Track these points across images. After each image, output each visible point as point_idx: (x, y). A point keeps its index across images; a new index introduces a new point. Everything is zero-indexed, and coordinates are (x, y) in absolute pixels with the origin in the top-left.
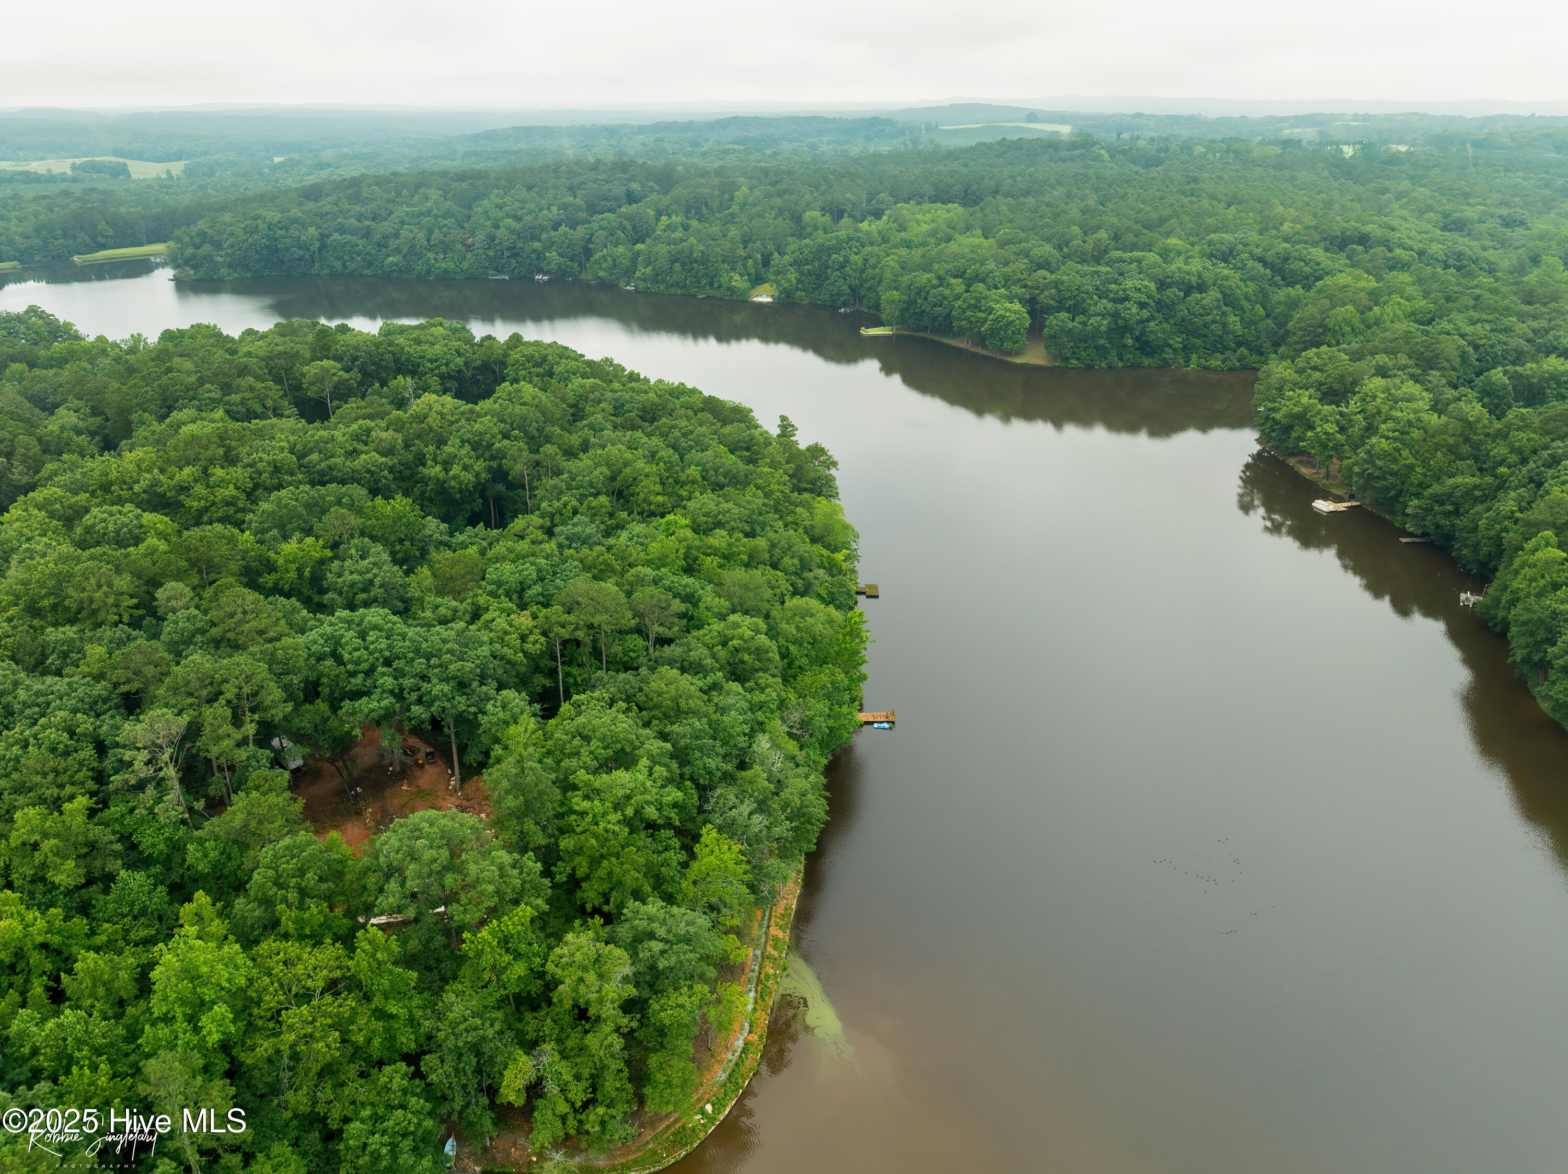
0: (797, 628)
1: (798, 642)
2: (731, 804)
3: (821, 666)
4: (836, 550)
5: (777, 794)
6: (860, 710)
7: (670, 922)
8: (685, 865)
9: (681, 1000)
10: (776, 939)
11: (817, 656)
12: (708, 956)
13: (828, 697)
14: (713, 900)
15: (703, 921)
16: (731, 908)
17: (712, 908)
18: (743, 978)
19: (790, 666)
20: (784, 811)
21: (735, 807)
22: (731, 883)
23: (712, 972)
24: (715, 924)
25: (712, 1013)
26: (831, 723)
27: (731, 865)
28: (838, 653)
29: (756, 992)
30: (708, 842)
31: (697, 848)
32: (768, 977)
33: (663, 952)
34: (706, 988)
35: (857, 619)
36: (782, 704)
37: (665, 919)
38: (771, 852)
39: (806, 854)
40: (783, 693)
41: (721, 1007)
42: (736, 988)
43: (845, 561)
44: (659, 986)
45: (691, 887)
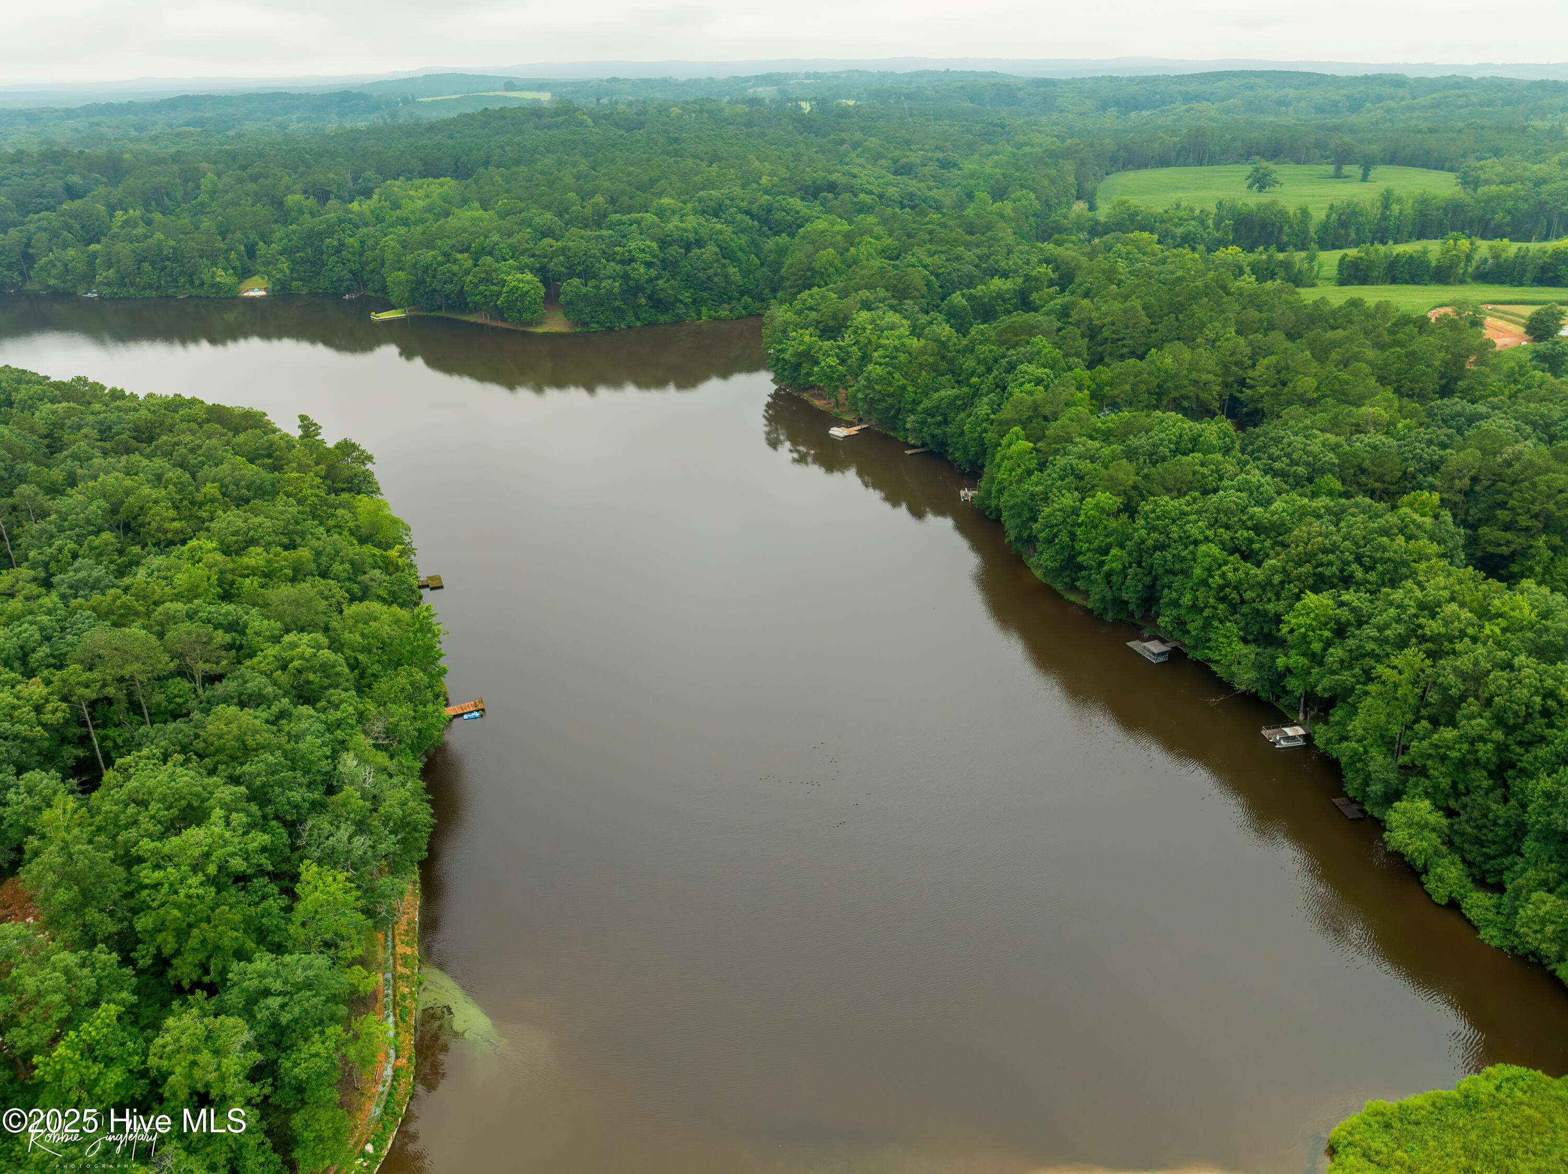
0: (363, 635)
1: (367, 650)
2: (326, 833)
3: (395, 669)
4: (388, 547)
5: (375, 810)
6: (446, 706)
7: (284, 973)
8: (289, 909)
9: (314, 1050)
10: (405, 957)
11: (390, 660)
12: (335, 996)
13: (410, 699)
14: (328, 936)
15: (321, 961)
16: (349, 939)
17: (328, 945)
18: (378, 1006)
19: (362, 675)
20: (385, 825)
21: (332, 835)
22: (344, 914)
23: (343, 1010)
24: (335, 961)
25: (352, 1052)
26: (418, 725)
27: (340, 896)
28: (411, 653)
29: (395, 1015)
30: (309, 879)
31: (298, 888)
32: (404, 997)
33: (283, 1006)
34: (339, 1028)
35: (425, 614)
36: (362, 717)
37: (278, 972)
38: (381, 871)
39: (419, 863)
40: (360, 706)
41: (360, 1043)
42: (372, 1018)
43: (400, 556)
44: (286, 1042)
45: (301, 930)
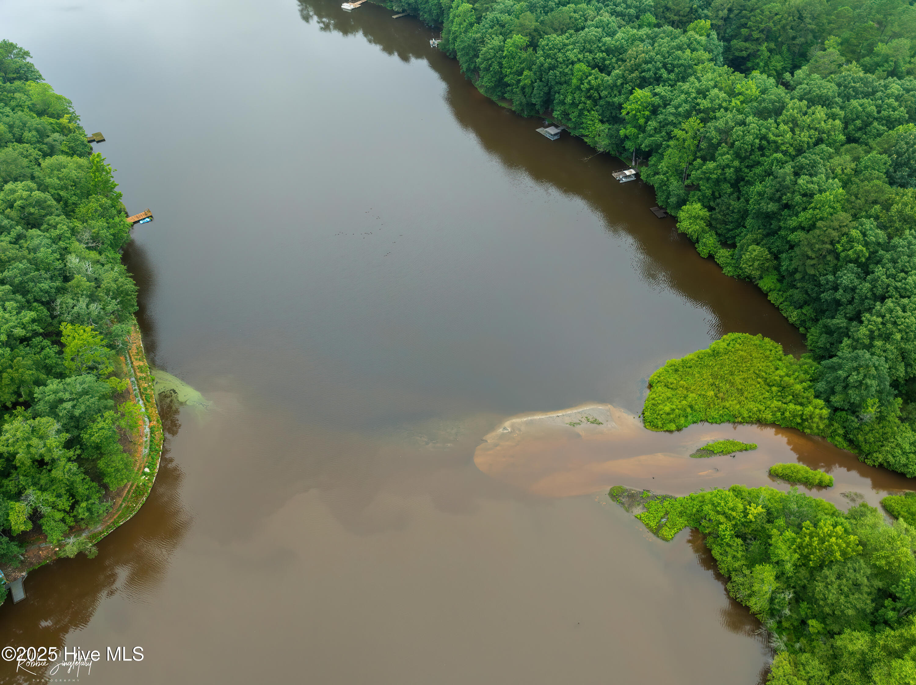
0: (59, 178)
1: (64, 188)
2: (71, 305)
3: (87, 198)
4: (59, 117)
5: (99, 287)
6: (127, 216)
7: (69, 388)
8: (61, 352)
9: (100, 426)
10: (140, 368)
11: (82, 192)
12: (104, 395)
13: (102, 216)
14: (90, 364)
15: (90, 378)
16: (103, 363)
17: (91, 368)
18: (131, 397)
19: (66, 204)
20: (108, 295)
21: (75, 305)
22: (96, 350)
23: (111, 402)
24: (98, 377)
25: (123, 423)
26: (112, 231)
27: (91, 340)
28: (95, 186)
29: (143, 400)
30: (68, 333)
31: (63, 340)
32: (145, 389)
33: (74, 407)
34: (112, 412)
35: (98, 159)
36: (74, 232)
37: (64, 388)
38: (112, 322)
39: (134, 313)
40: (71, 224)
41: (126, 417)
42: (129, 404)
43: (69, 122)
44: (81, 425)
45: (72, 363)
